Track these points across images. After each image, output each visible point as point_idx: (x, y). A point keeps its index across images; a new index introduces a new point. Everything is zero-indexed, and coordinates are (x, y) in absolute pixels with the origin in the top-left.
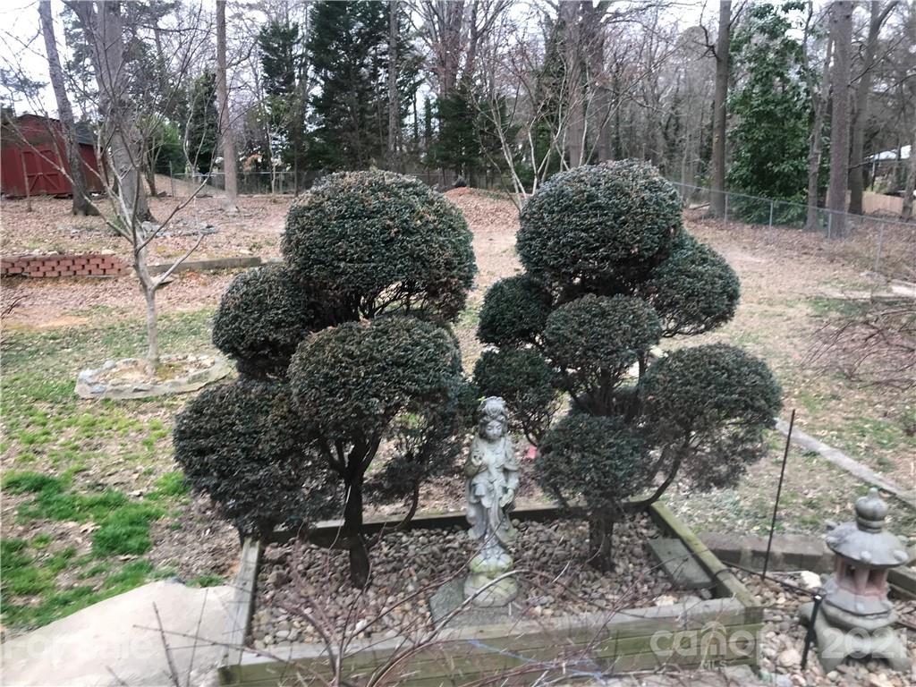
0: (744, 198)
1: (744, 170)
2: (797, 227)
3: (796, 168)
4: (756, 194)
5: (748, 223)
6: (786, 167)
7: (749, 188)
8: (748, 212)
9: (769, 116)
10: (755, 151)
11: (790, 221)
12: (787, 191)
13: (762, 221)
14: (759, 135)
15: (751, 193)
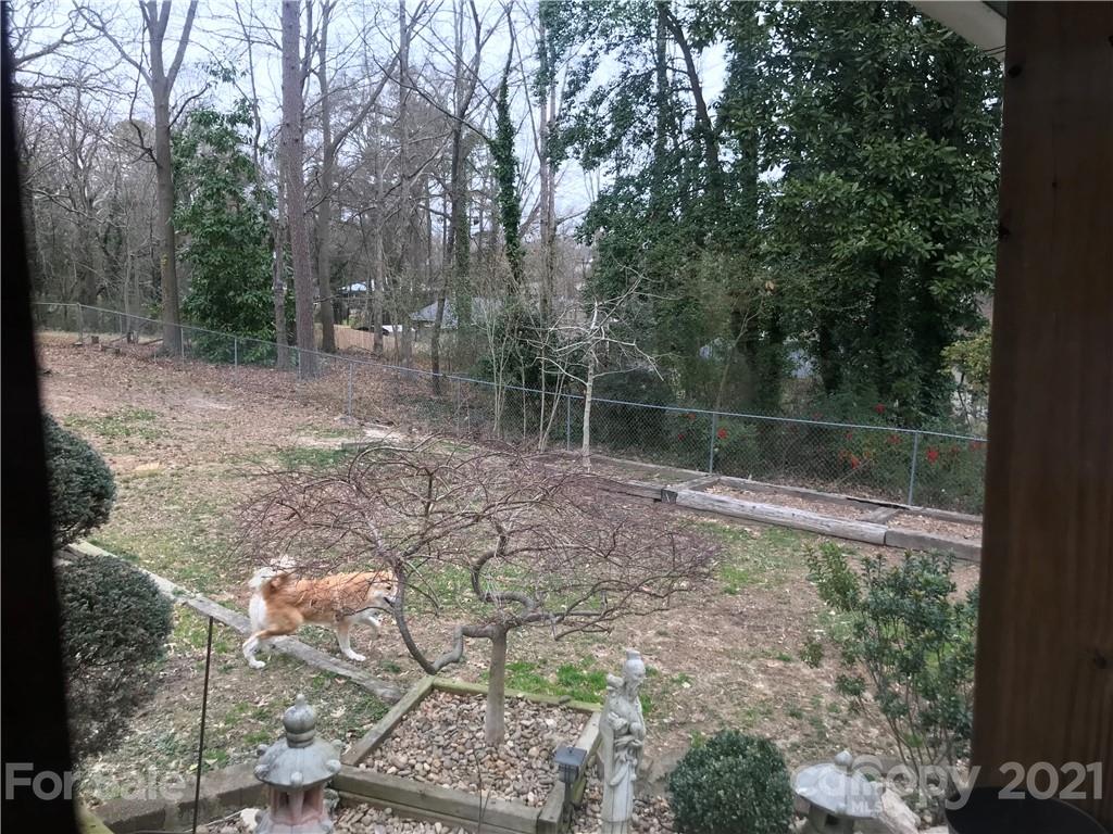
0: (205, 333)
1: (202, 299)
2: (267, 367)
3: (260, 299)
4: (218, 328)
5: (211, 361)
6: (249, 297)
7: (209, 321)
8: (209, 349)
9: (225, 237)
10: (212, 277)
11: (259, 359)
12: (253, 324)
13: (227, 359)
14: (215, 259)
15: (212, 327)
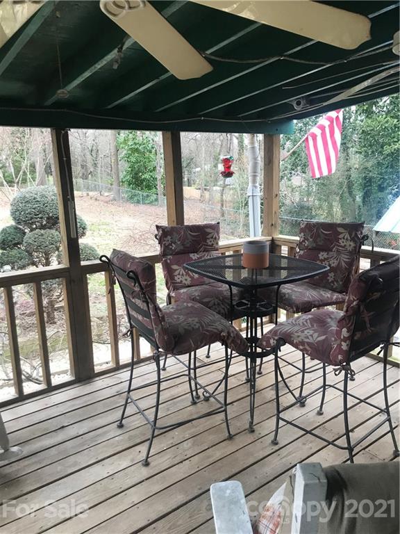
0: (130, 191)
1: (129, 177)
2: (155, 205)
3: (152, 176)
4: (135, 189)
5: (132, 203)
6: (147, 176)
7: (131, 186)
8: (131, 198)
9: (137, 150)
10: (132, 167)
11: (152, 202)
12: (149, 187)
13: (138, 202)
14: (133, 160)
15: (133, 189)
